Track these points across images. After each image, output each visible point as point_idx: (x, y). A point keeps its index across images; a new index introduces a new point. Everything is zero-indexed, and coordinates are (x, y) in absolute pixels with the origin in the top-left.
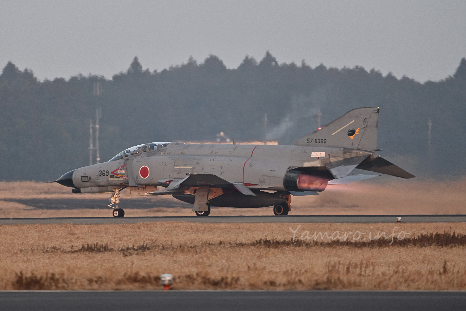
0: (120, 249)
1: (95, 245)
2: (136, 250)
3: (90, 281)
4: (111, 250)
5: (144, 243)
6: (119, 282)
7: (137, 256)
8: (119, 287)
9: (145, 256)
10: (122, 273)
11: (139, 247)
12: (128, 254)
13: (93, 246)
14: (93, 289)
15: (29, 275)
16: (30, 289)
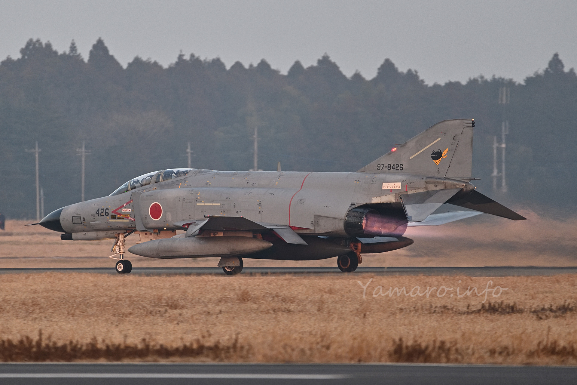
0: (533, 310)
1: (500, 304)
2: (555, 312)
3: (492, 352)
4: (521, 311)
5: (565, 303)
6: (531, 354)
7: (555, 319)
8: (531, 360)
9: (566, 319)
10: (535, 342)
11: (558, 308)
12: (544, 317)
13: (497, 306)
14: (496, 363)
15: (410, 343)
16: (412, 361)
